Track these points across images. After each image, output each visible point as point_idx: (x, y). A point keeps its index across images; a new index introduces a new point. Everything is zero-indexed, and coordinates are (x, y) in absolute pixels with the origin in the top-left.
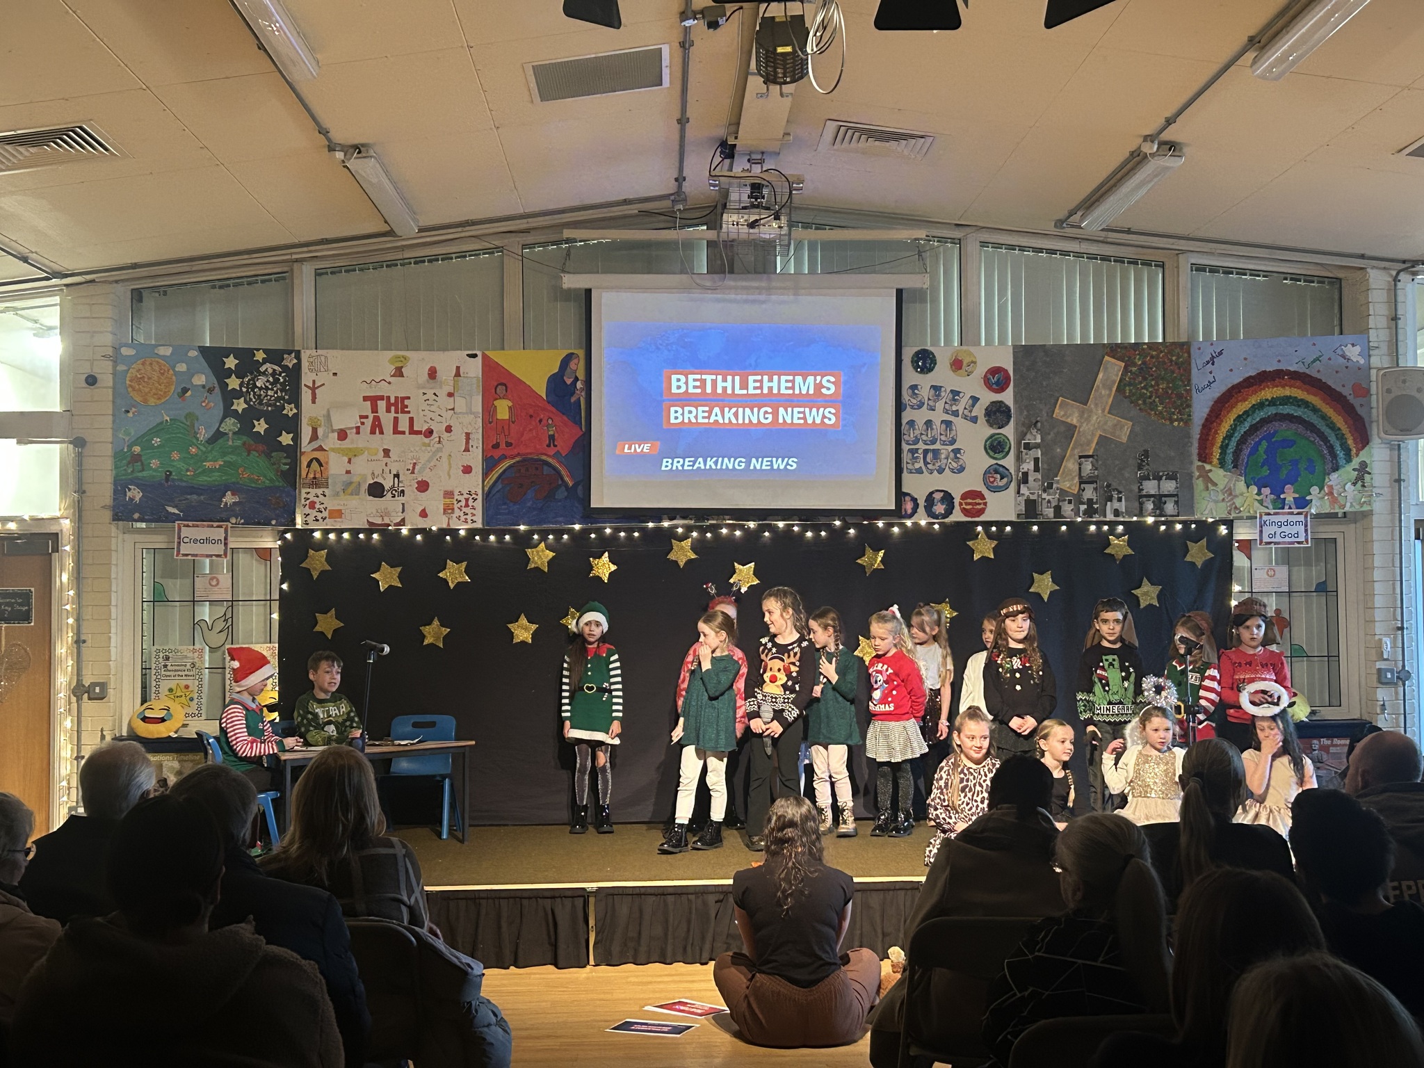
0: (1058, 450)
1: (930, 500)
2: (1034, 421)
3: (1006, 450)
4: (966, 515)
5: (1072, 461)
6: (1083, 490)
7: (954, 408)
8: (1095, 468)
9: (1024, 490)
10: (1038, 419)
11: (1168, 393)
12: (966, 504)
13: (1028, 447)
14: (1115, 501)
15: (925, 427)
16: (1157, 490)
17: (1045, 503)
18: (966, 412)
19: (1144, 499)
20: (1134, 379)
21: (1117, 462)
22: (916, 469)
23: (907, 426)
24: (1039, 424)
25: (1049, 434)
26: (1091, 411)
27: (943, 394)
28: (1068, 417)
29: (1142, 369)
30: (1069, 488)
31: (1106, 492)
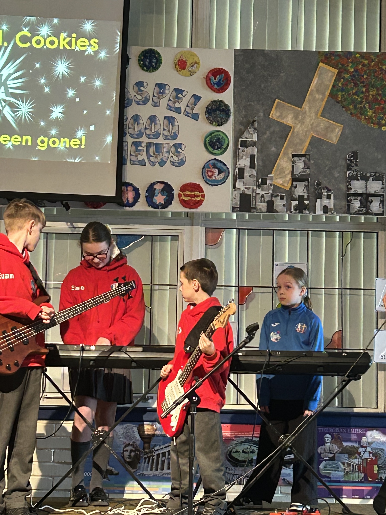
0: (273, 149)
1: (151, 190)
2: (252, 121)
3: (224, 147)
4: (184, 206)
5: (286, 159)
6: (295, 187)
7: (177, 105)
8: (307, 166)
9: (239, 184)
10: (256, 118)
11: (377, 99)
12: (185, 196)
13: (245, 144)
14: (324, 198)
15: (149, 121)
16: (364, 189)
17: (258, 197)
18: (188, 110)
19: (352, 198)
20: (347, 85)
21: (328, 163)
22: (139, 161)
23: (132, 120)
24: (256, 124)
25: (265, 133)
26: (305, 113)
27: (167, 92)
28: (283, 119)
29: (354, 76)
30: (282, 185)
31: (317, 189)
